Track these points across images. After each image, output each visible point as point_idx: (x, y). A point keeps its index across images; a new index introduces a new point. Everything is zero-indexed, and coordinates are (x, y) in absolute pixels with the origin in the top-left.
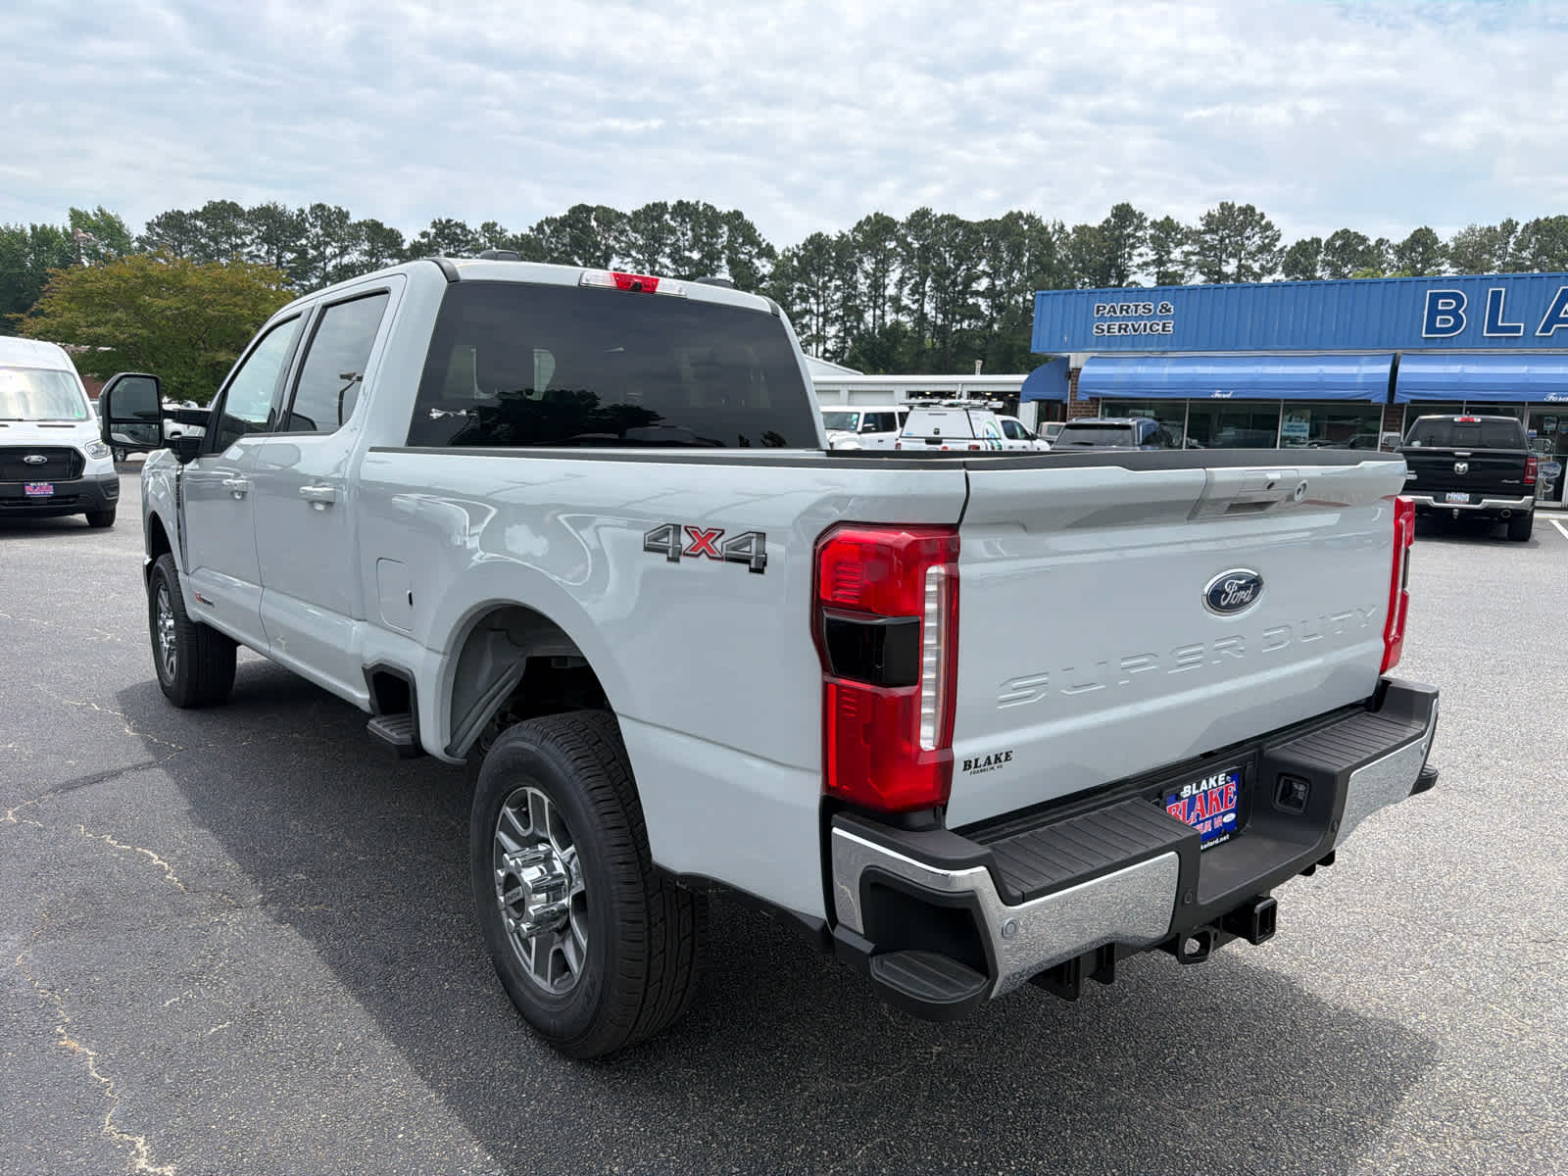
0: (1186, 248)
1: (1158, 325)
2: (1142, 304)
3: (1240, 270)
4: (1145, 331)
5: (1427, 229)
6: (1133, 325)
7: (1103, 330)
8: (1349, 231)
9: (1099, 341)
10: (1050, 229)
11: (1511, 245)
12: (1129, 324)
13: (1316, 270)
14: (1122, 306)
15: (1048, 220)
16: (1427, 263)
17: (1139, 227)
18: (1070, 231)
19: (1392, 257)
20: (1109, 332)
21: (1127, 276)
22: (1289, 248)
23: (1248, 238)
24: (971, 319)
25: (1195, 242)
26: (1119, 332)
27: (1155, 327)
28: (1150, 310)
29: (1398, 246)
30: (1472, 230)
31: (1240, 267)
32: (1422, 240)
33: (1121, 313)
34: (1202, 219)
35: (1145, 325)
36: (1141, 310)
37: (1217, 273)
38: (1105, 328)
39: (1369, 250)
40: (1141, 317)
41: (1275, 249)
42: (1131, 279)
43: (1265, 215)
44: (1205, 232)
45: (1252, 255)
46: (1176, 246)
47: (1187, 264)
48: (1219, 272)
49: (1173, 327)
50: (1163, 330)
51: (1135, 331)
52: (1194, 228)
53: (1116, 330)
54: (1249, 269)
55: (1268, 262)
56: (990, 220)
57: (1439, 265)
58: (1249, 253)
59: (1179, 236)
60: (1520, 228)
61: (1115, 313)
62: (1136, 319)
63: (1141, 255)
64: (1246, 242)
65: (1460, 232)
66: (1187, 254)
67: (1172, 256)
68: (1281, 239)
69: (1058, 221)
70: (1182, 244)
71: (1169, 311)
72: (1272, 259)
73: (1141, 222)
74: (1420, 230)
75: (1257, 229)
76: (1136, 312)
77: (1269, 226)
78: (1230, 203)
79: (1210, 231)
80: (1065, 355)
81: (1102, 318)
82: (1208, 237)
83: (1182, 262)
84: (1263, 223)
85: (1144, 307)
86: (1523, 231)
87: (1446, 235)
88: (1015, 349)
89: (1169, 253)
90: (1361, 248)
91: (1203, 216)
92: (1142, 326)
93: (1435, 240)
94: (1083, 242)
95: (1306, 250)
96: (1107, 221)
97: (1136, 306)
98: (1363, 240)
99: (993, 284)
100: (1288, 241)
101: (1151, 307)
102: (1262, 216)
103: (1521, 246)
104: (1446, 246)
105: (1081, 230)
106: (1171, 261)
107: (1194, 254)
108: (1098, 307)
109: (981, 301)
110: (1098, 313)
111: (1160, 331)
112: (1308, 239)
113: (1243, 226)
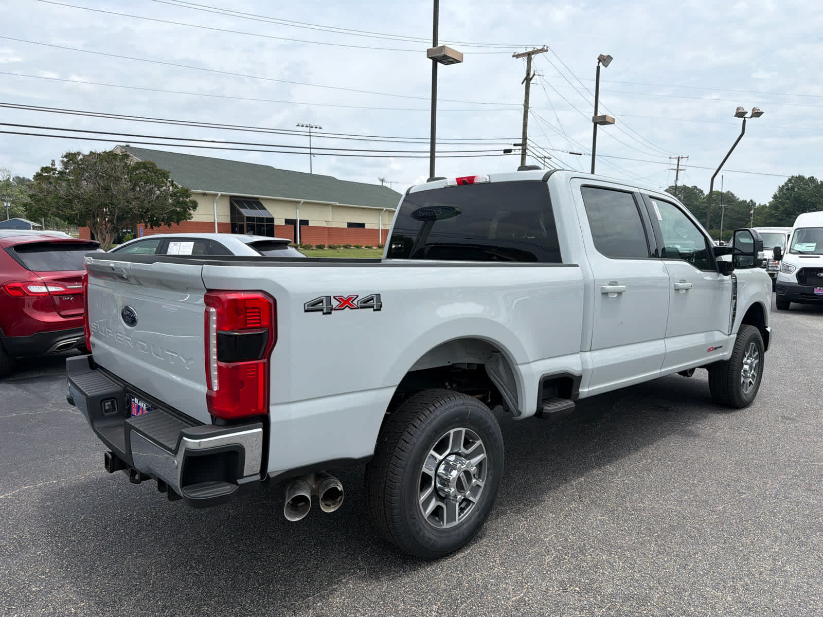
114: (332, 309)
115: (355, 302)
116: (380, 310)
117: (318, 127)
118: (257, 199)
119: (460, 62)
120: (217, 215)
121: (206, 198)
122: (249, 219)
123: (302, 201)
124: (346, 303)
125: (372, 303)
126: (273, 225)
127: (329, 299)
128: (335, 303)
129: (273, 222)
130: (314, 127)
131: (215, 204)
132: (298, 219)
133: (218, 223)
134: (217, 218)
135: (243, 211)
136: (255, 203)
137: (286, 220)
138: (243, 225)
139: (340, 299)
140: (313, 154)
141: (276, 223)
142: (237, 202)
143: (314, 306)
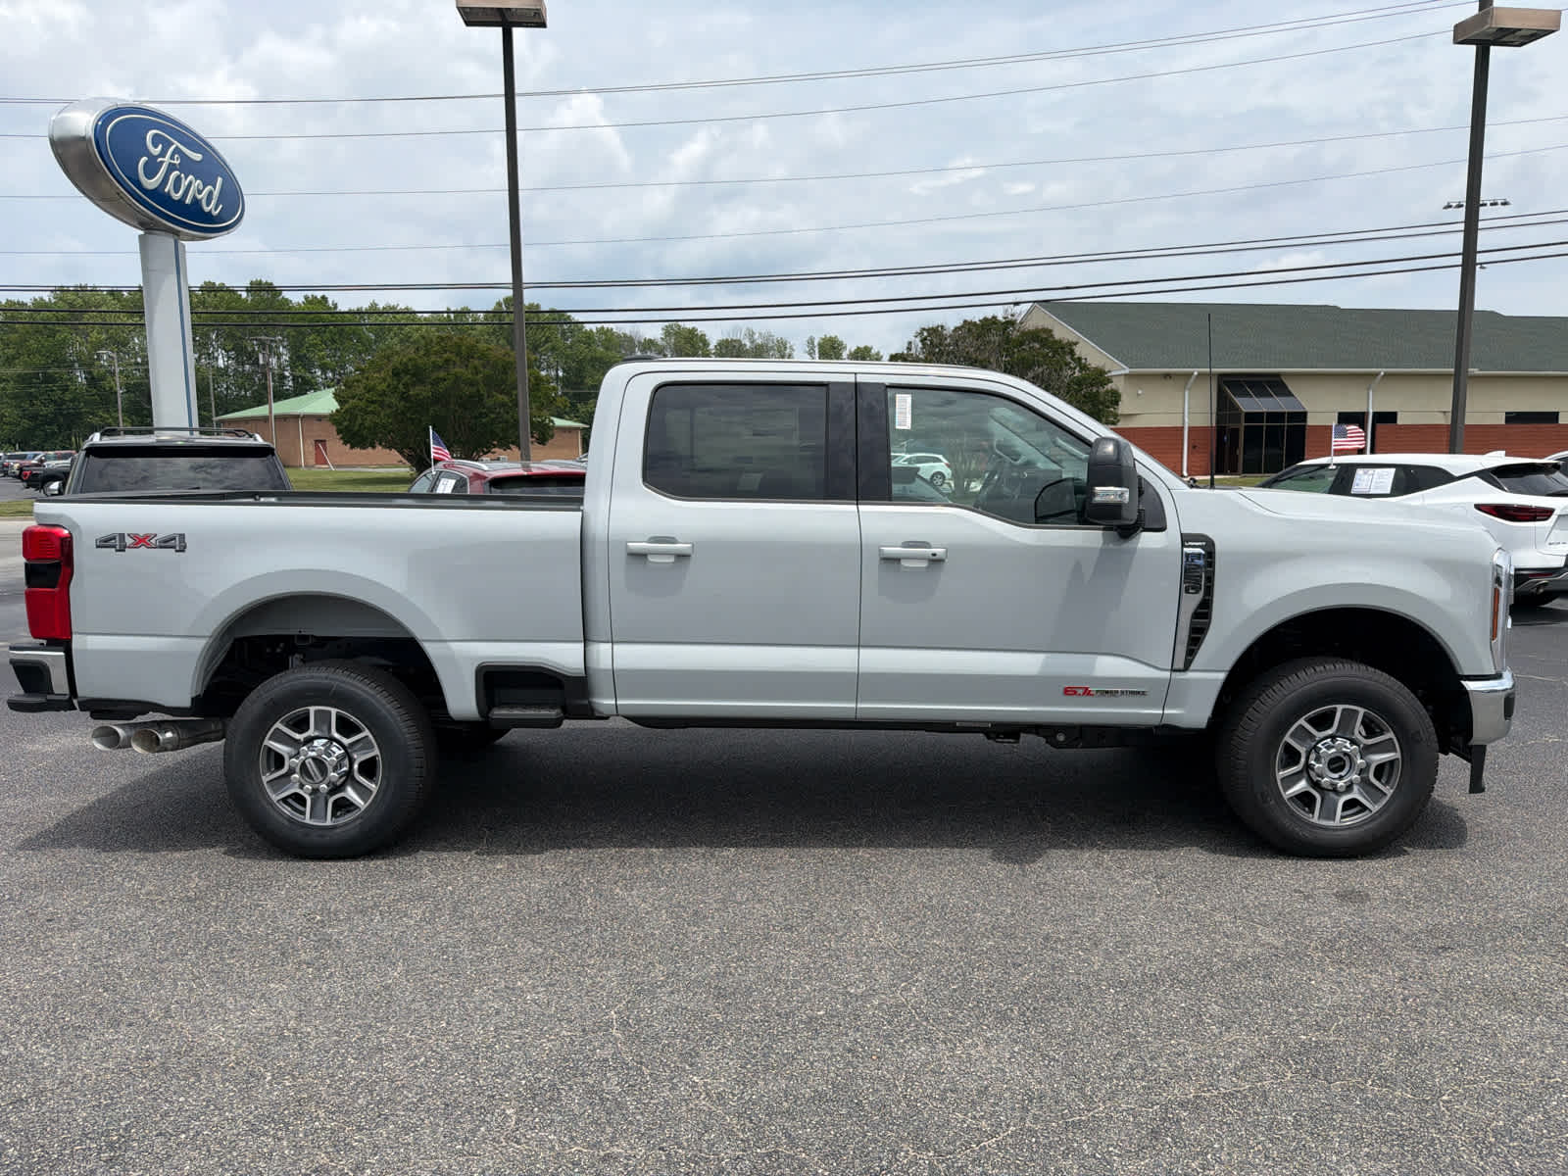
114: (125, 547)
115: (153, 541)
116: (183, 551)
117: (1499, 202)
118: (1278, 375)
119: (1553, 31)
120: (1189, 413)
121: (1171, 382)
122: (1250, 417)
123: (1382, 371)
124: (141, 541)
125: (175, 543)
126: (1305, 426)
127: (122, 536)
128: (129, 541)
129: (1305, 420)
130: (1488, 203)
131: (1187, 393)
132: (1371, 411)
133: (1189, 428)
134: (1189, 418)
135: (1238, 401)
136: (1274, 384)
137: (1340, 414)
138: (1237, 430)
139: (134, 537)
140: (1481, 264)
141: (1311, 421)
142: (1230, 384)
143: (105, 543)
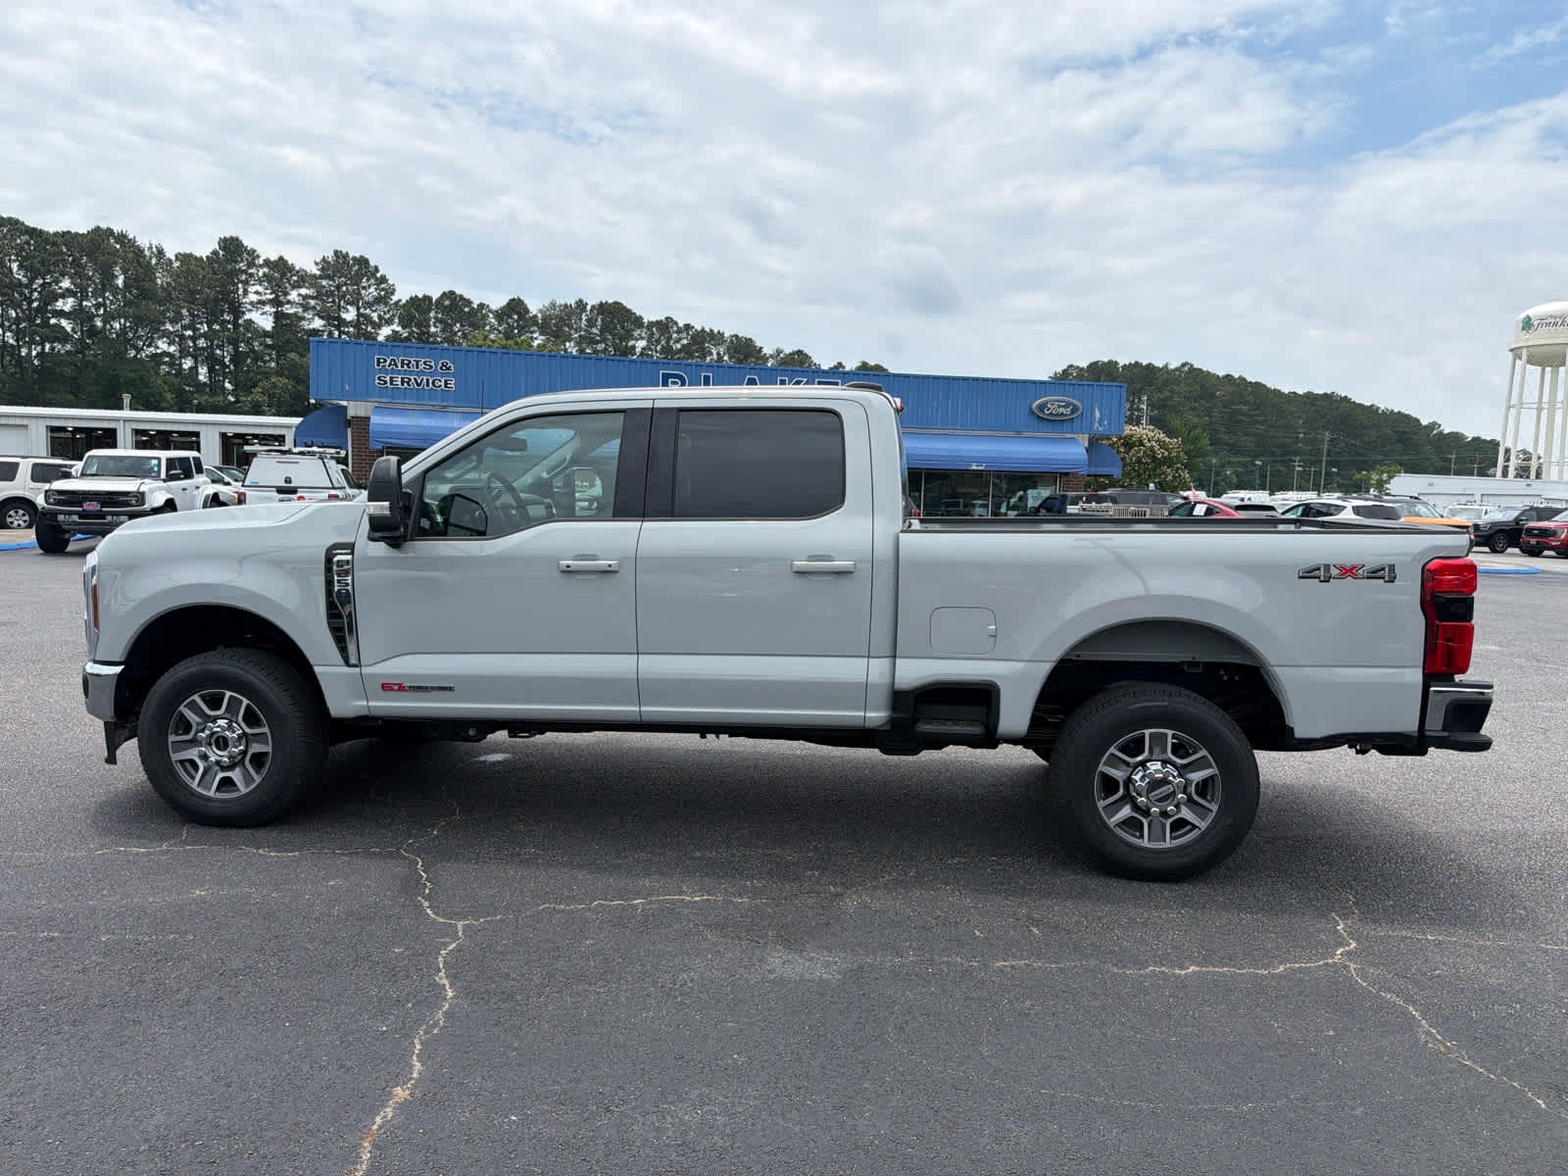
0: (304, 291)
1: (440, 381)
2: (423, 360)
3: (358, 318)
4: (428, 386)
5: (519, 299)
6: (415, 379)
7: (386, 382)
8: (454, 293)
9: (383, 391)
10: (147, 253)
11: (584, 322)
12: (412, 378)
13: (429, 326)
14: (403, 361)
15: (143, 242)
16: (521, 328)
17: (251, 264)
18: (173, 258)
19: (493, 321)
20: (391, 384)
21: (244, 313)
22: (404, 301)
23: (364, 288)
24: (53, 342)
25: (311, 286)
26: (403, 385)
27: (437, 383)
28: (431, 367)
29: (496, 311)
30: (553, 305)
31: (359, 315)
32: (516, 306)
33: (402, 367)
34: (317, 264)
35: (428, 380)
36: (422, 366)
37: (335, 319)
38: (388, 379)
39: (473, 312)
40: (422, 373)
41: (391, 302)
42: (247, 316)
43: (380, 268)
44: (321, 277)
45: (369, 305)
46: (294, 287)
47: (306, 308)
48: (339, 318)
49: (455, 384)
50: (446, 387)
51: (418, 385)
52: (309, 271)
53: (399, 383)
54: (368, 318)
55: (385, 314)
56: (69, 232)
57: (532, 332)
58: (367, 303)
59: (295, 278)
60: (589, 308)
61: (397, 367)
62: (419, 373)
63: (257, 293)
64: (363, 292)
65: (544, 306)
66: (305, 297)
67: (289, 298)
68: (396, 293)
69: (154, 243)
70: (300, 287)
71: (449, 369)
72: (389, 311)
73: (254, 259)
74: (514, 300)
75: (372, 281)
76: (417, 367)
77: (383, 279)
78: (344, 252)
79: (328, 277)
80: (344, 403)
81: (384, 370)
82: (324, 283)
83: (301, 304)
84: (378, 275)
85: (424, 363)
86: (591, 310)
87: (534, 307)
88: (122, 380)
89: (286, 294)
90: (467, 310)
91: (318, 260)
92: (425, 381)
93: (527, 311)
94: (189, 272)
95: (418, 306)
96: (215, 253)
97: (417, 362)
98: (469, 302)
99: (81, 305)
100: (402, 294)
101: (432, 364)
102: (377, 269)
103: (591, 323)
104: (536, 316)
105: (186, 258)
106: (289, 302)
107: (313, 298)
108: (378, 359)
109: (64, 323)
110: (378, 365)
111: (443, 386)
112: (420, 296)
113: (359, 277)
